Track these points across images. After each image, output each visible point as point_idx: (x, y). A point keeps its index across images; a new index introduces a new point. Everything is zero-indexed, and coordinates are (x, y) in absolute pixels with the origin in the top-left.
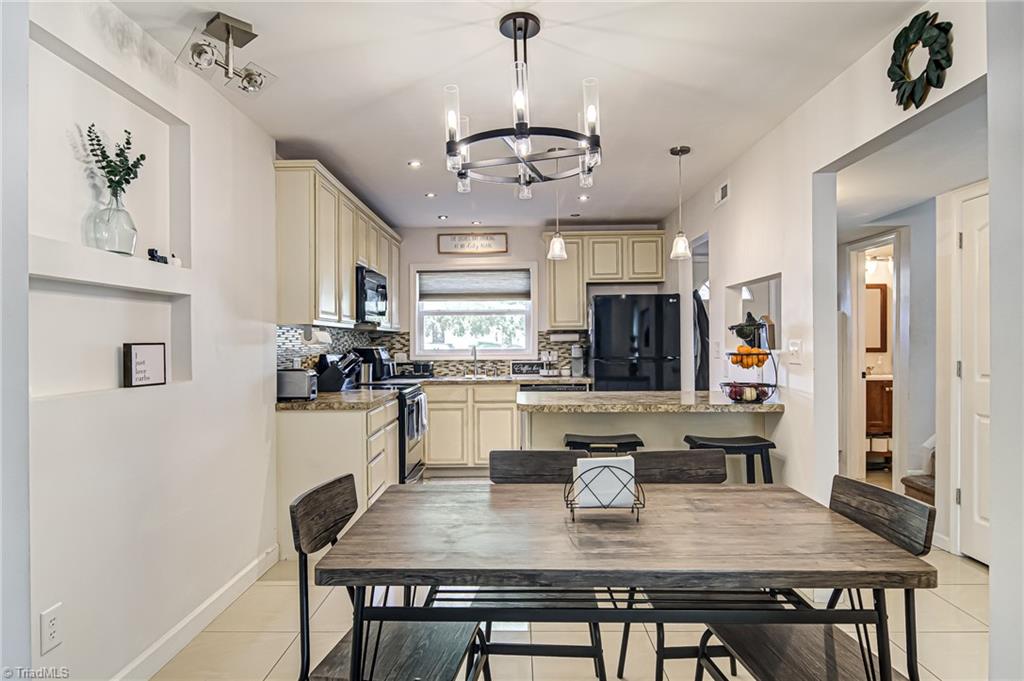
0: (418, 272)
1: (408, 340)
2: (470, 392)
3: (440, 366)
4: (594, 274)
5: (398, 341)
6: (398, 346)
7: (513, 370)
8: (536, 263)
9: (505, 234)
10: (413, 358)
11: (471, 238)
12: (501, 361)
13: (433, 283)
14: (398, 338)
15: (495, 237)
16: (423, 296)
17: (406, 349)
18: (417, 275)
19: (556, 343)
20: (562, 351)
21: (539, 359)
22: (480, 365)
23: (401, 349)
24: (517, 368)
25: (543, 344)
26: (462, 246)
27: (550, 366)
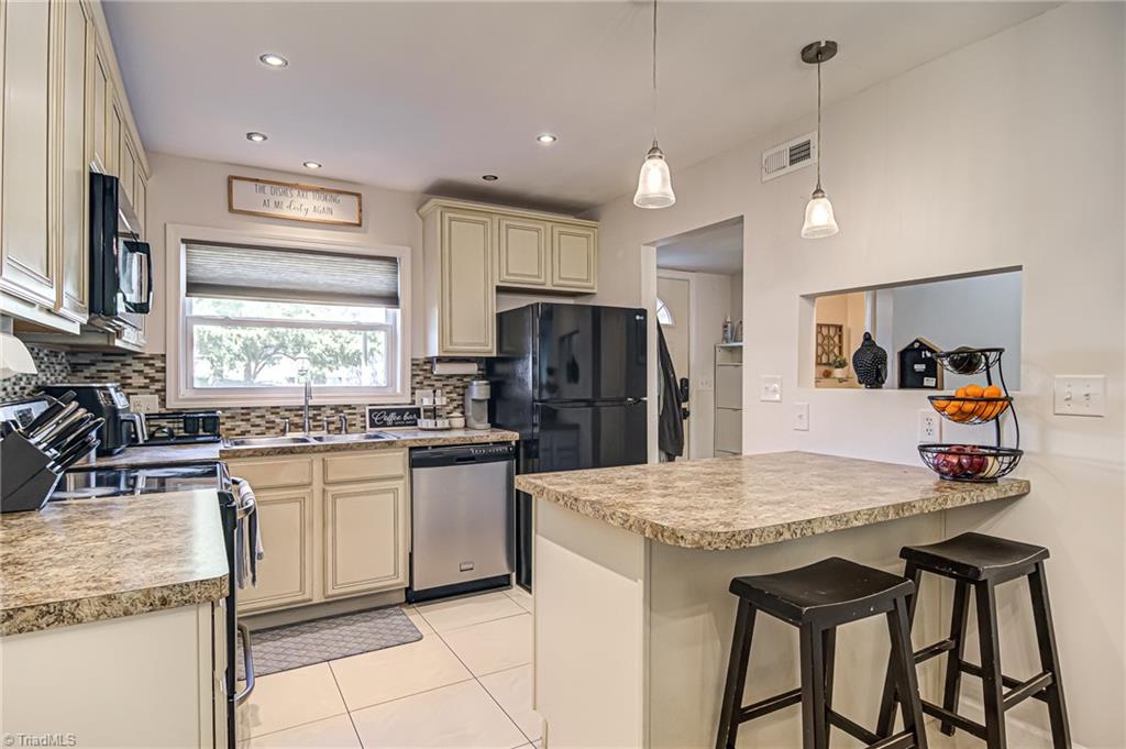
0: (183, 241)
1: (163, 370)
2: (318, 466)
3: (232, 417)
4: (508, 274)
5: (140, 372)
6: (138, 380)
7: (371, 420)
8: (408, 249)
9: (358, 195)
10: (172, 404)
11: (295, 192)
12: (349, 407)
13: (215, 265)
14: (139, 366)
15: (341, 197)
16: (194, 287)
17: (158, 386)
18: (183, 246)
19: (440, 378)
20: (448, 389)
21: (413, 403)
22: (311, 413)
23: (146, 387)
24: (379, 417)
25: (418, 379)
26: (277, 205)
27: (433, 413)
